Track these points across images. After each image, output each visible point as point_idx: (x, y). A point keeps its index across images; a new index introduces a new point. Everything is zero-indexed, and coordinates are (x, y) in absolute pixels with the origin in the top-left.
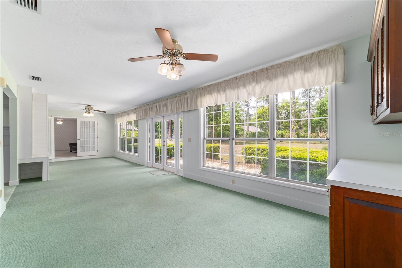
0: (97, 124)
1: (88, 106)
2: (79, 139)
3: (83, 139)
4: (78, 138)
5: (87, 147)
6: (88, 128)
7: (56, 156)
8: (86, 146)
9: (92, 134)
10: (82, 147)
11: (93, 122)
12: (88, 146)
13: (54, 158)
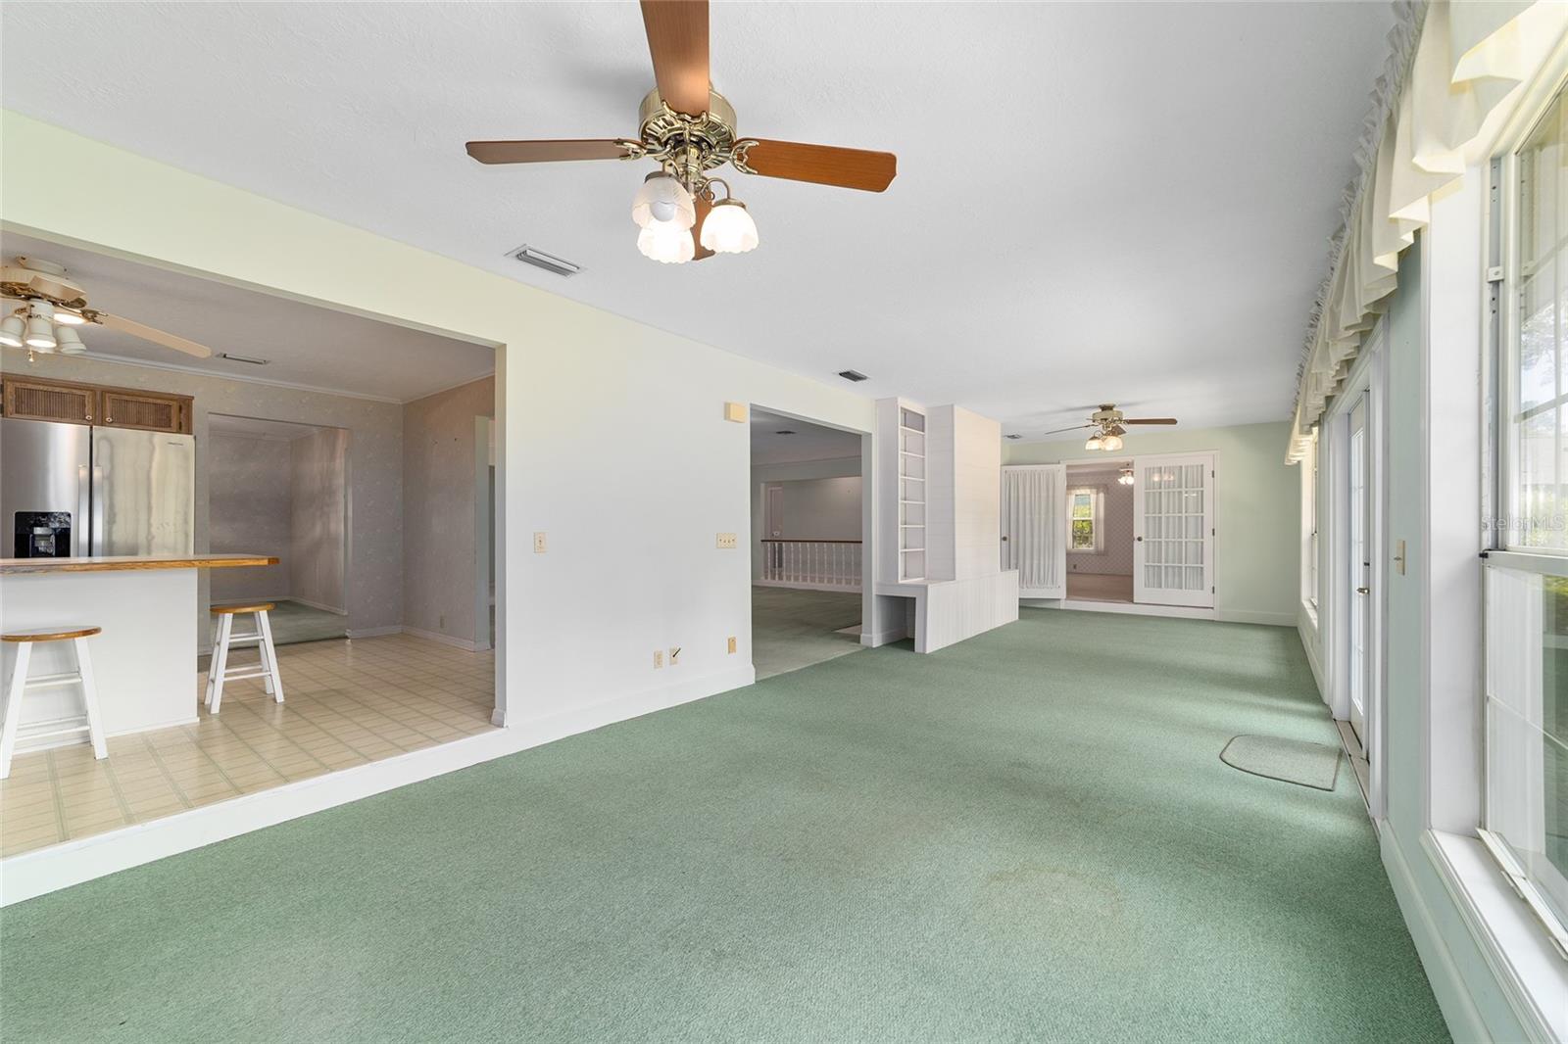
0: (1213, 476)
1: (1104, 408)
2: (1140, 539)
3: (1157, 540)
4: (1136, 535)
5: (1170, 570)
6: (1174, 492)
7: (1073, 591)
8: (1166, 567)
9: (1189, 519)
10: (1151, 569)
11: (1197, 466)
12: (1173, 567)
13: (1065, 597)
